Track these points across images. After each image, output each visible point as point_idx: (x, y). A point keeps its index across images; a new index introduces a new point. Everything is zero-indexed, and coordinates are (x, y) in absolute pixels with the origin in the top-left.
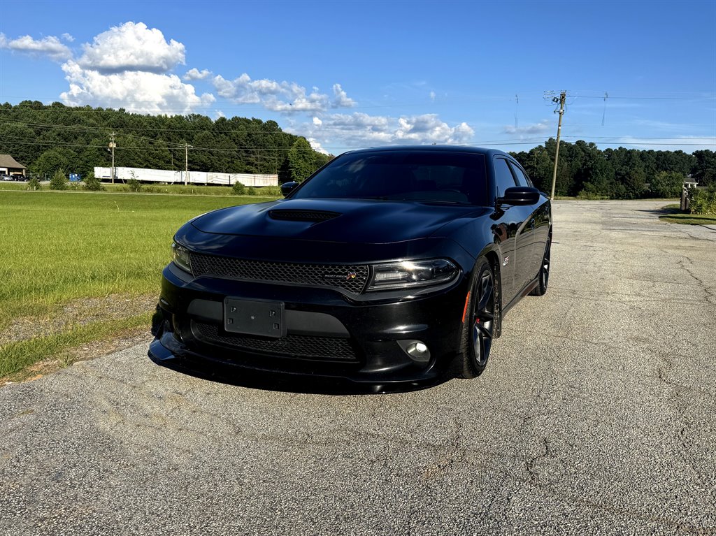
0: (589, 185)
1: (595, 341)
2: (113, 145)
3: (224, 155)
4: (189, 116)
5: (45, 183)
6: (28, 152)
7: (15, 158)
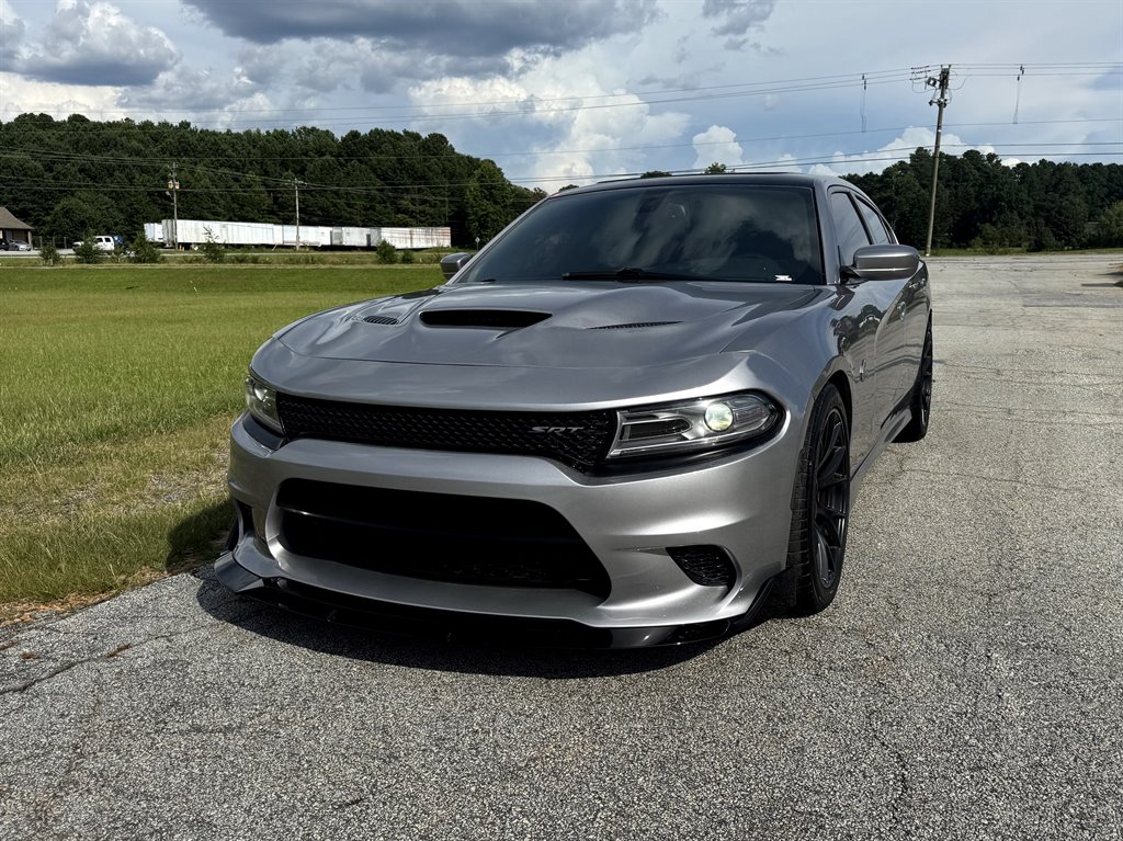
0: (988, 228)
1: (1063, 486)
2: (174, 185)
3: (359, 197)
4: (299, 131)
5: (66, 253)
6: (33, 202)
7: (14, 213)
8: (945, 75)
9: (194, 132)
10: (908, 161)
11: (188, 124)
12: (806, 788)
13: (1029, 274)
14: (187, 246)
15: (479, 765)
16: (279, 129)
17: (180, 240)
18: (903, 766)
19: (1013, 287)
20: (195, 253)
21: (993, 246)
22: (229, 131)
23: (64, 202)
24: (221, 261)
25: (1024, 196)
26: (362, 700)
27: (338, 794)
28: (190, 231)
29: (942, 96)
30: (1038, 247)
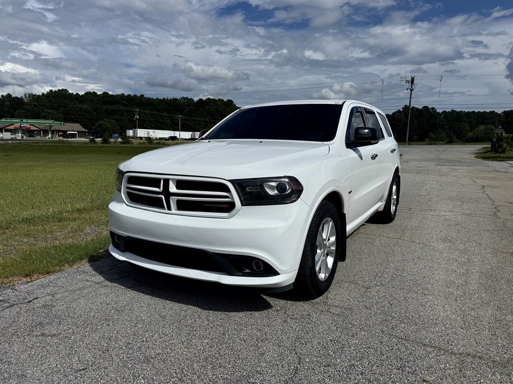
0: (432, 135)
1: (418, 241)
2: (137, 117)
3: (202, 121)
4: (182, 98)
5: (99, 140)
6: (89, 122)
7: (82, 125)
8: (413, 79)
9: (145, 98)
10: (402, 110)
11: (143, 96)
12: (257, 371)
13: (442, 152)
14: (141, 138)
15: (137, 356)
16: (175, 98)
17: (138, 136)
18: (299, 363)
19: (435, 157)
20: (144, 141)
21: (434, 141)
22: (157, 98)
23: (100, 122)
24: (152, 144)
25: (445, 123)
26: (108, 325)
27: (79, 365)
28: (142, 133)
29: (412, 87)
30: (450, 142)
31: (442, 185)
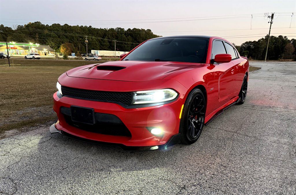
2: (87, 41)
4: (117, 28)
5: (61, 57)
8: (273, 15)
10: (265, 38)
11: (91, 27)
29: (272, 21)
31: (283, 88)
